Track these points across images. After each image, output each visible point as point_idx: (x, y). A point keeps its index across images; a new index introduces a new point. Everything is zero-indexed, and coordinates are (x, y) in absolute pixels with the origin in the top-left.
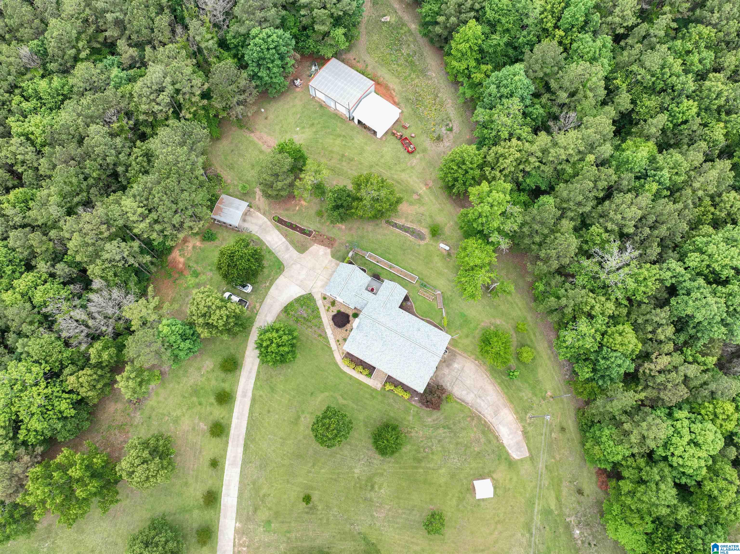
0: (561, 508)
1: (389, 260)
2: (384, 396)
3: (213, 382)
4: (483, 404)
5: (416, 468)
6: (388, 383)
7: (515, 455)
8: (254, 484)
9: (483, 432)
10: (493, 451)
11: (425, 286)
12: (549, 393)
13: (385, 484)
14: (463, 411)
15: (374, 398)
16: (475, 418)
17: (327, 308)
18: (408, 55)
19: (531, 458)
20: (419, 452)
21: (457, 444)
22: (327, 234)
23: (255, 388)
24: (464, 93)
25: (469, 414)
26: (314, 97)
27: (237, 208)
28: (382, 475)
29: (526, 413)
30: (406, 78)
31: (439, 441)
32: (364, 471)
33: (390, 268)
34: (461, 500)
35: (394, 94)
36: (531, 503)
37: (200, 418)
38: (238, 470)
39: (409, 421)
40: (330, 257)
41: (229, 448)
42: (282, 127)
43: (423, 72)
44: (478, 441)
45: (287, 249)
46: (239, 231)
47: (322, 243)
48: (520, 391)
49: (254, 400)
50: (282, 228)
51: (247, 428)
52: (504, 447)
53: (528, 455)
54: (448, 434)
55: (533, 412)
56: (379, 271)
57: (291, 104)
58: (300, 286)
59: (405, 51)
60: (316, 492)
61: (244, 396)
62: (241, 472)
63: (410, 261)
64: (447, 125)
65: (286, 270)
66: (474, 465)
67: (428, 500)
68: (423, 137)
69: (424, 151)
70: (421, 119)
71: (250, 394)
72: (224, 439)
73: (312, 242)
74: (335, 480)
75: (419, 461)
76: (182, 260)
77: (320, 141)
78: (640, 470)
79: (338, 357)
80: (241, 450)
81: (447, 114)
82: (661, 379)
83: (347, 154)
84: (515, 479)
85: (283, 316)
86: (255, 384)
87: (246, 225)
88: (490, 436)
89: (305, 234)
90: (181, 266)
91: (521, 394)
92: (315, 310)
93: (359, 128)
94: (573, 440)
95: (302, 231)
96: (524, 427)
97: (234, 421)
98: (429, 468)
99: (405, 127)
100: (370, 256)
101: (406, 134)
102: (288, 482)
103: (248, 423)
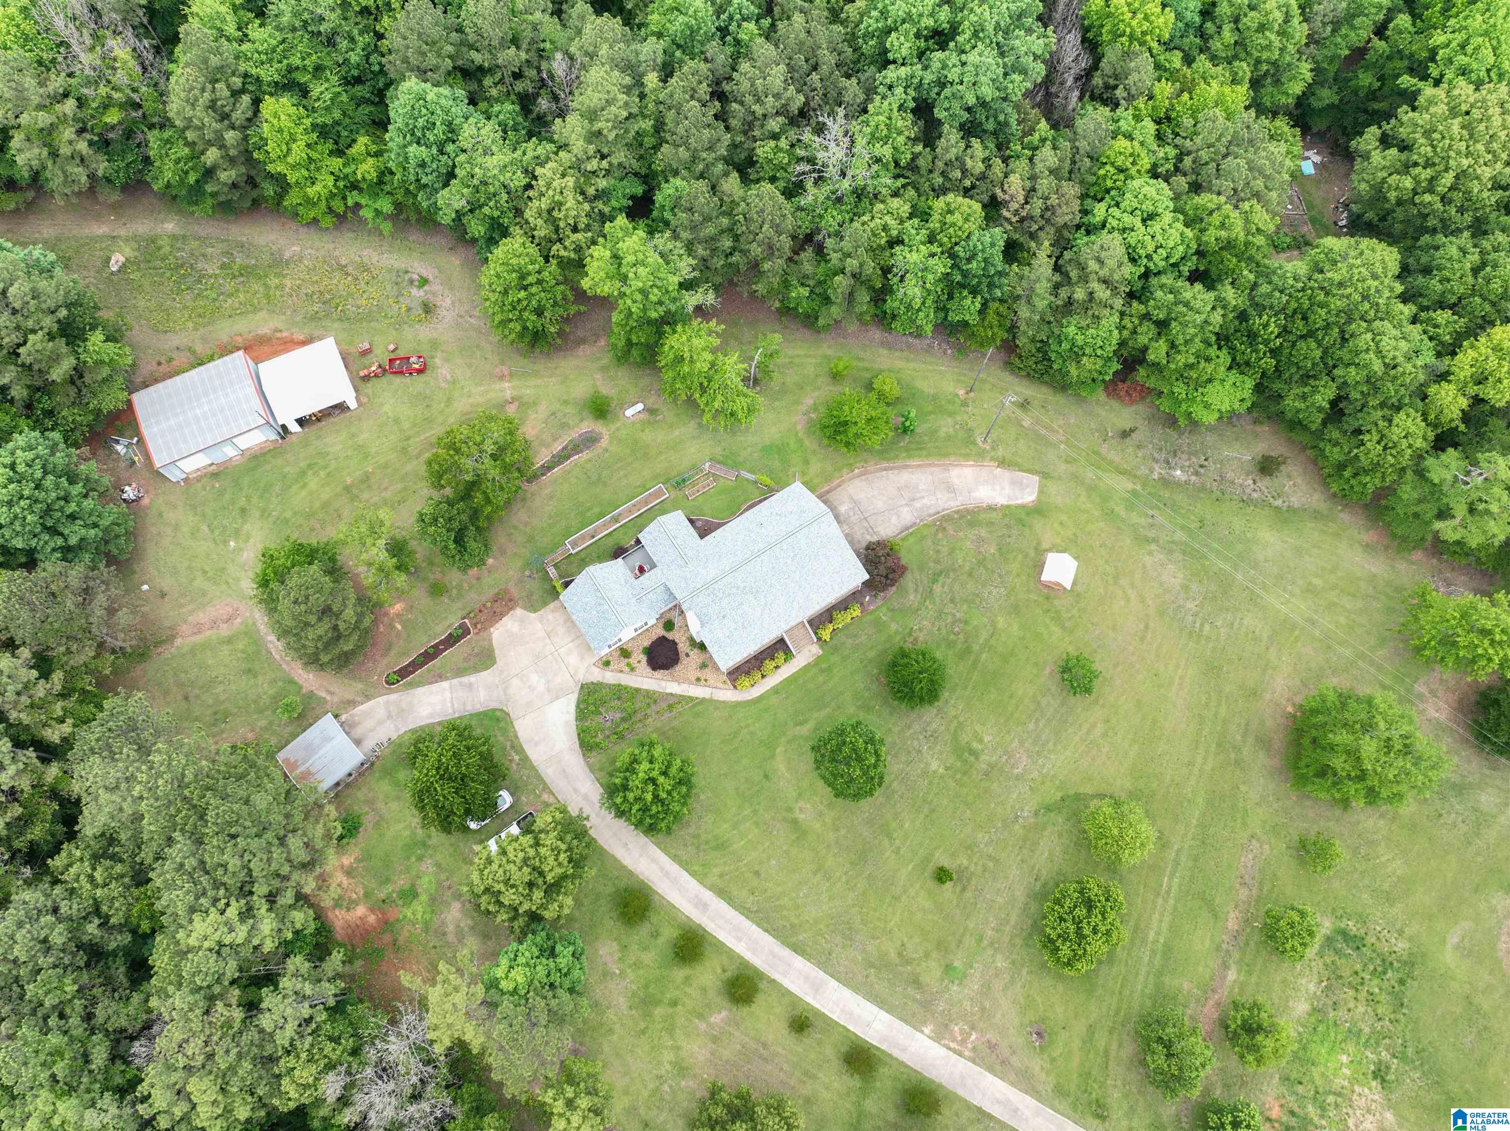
0: (1135, 476)
1: (602, 515)
2: (836, 649)
3: (648, 958)
4: (925, 501)
5: (976, 662)
6: (820, 631)
7: (1029, 497)
8: (872, 966)
9: (972, 524)
10: (1008, 527)
11: (684, 480)
12: (961, 392)
13: (978, 727)
14: (923, 538)
15: (829, 669)
16: (945, 525)
17: (627, 669)
18: (223, 267)
19: (1045, 475)
20: (954, 642)
21: (970, 575)
22: (484, 599)
23: (700, 877)
24: (378, 212)
25: (933, 529)
26: (186, 480)
27: (327, 739)
28: (961, 725)
29: (974, 443)
30: (268, 297)
31: (952, 601)
32: (941, 753)
33: (617, 521)
34: (1057, 619)
35: (285, 334)
36: (1110, 515)
37: (701, 1016)
38: (833, 983)
39: (897, 632)
40: (533, 615)
41: (786, 983)
42: (205, 572)
43: (278, 263)
44: (981, 540)
45: (470, 686)
46: (372, 764)
47: (496, 616)
48: (936, 431)
49: (721, 893)
50: (420, 676)
51: (766, 931)
52: (1008, 506)
53: (1036, 478)
54: (949, 581)
55: (977, 432)
56: (611, 543)
57: (169, 530)
58: (557, 698)
59: (212, 268)
60: (937, 855)
61: (704, 906)
62: (838, 980)
63: (624, 482)
64: (411, 282)
65: (509, 709)
66: (1015, 567)
67: (1035, 671)
68: (408, 333)
69: (434, 345)
70: (369, 317)
71: (708, 895)
72: (763, 985)
73: (484, 634)
74: (933, 811)
75: (968, 650)
76: (361, 910)
77: (288, 514)
78: (1146, 316)
79: (727, 695)
80: (799, 962)
81: (390, 271)
82: (1037, 206)
83: (349, 481)
84: (1064, 518)
85: (596, 758)
86: (693, 874)
87: (370, 743)
88: (982, 516)
89: (458, 639)
90: (372, 919)
91: (942, 433)
92: (620, 692)
93: (311, 430)
94: (1046, 400)
95: (451, 641)
96: (992, 459)
97: (741, 949)
98: (987, 640)
99: (365, 353)
100: (574, 544)
101: (381, 355)
102: (896, 898)
103: (759, 925)
